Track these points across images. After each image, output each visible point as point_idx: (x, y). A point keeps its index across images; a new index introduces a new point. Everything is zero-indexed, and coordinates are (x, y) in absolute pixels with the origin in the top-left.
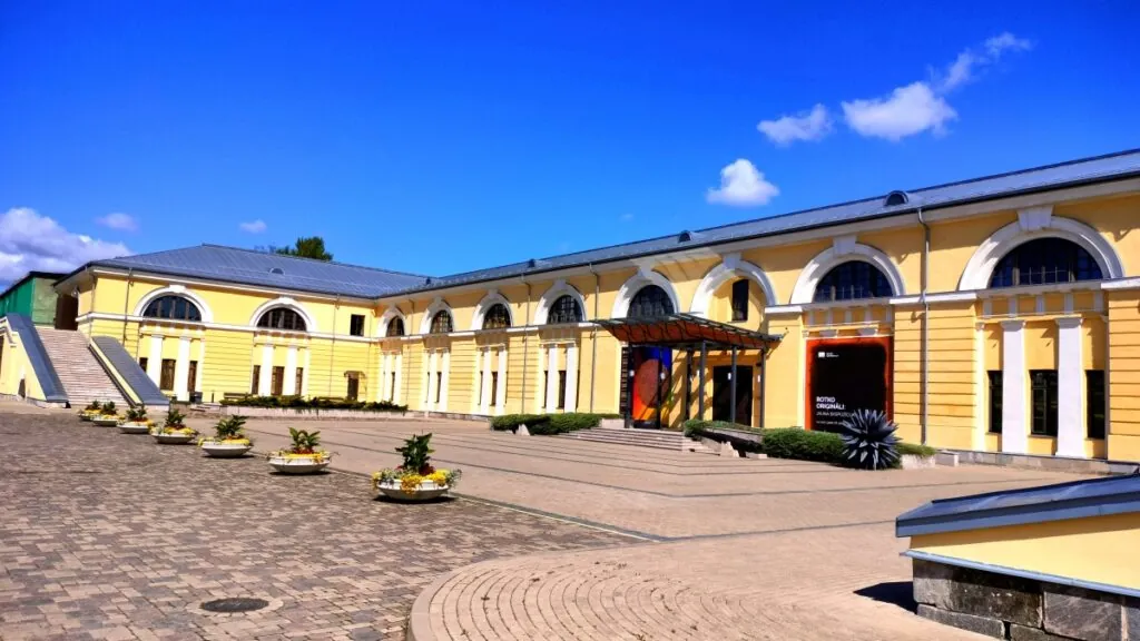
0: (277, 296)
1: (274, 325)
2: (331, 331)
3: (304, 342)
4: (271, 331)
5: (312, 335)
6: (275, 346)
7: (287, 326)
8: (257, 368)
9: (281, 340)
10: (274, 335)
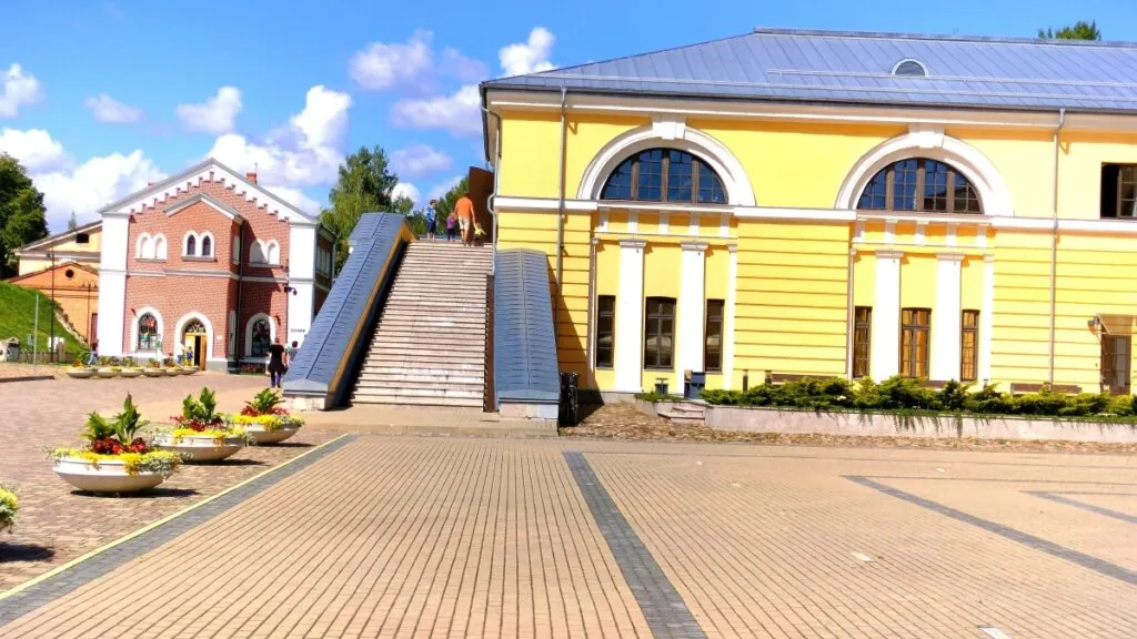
0: (904, 130)
1: (903, 204)
2: (1050, 213)
3: (980, 243)
4: (892, 218)
5: (996, 223)
6: (904, 258)
7: (934, 204)
8: (863, 314)
9: (918, 241)
10: (901, 228)
